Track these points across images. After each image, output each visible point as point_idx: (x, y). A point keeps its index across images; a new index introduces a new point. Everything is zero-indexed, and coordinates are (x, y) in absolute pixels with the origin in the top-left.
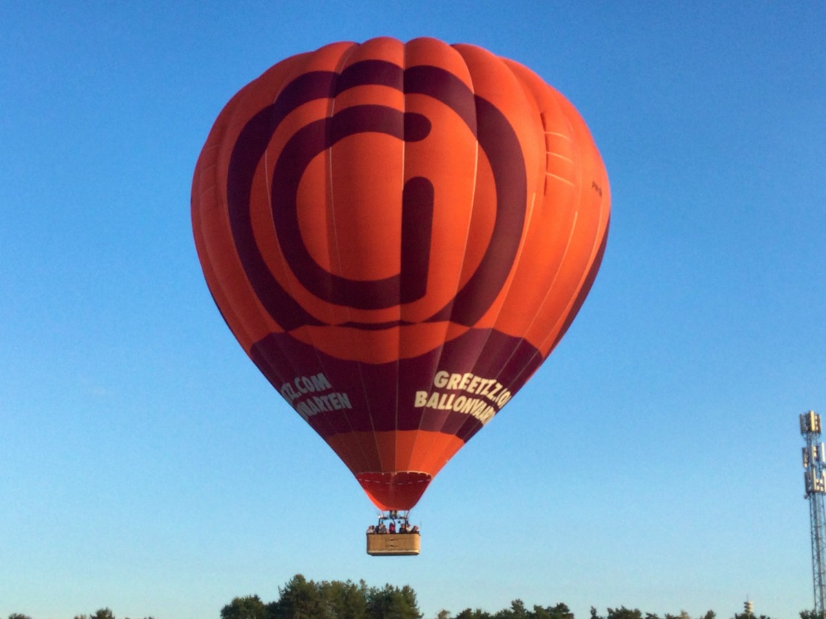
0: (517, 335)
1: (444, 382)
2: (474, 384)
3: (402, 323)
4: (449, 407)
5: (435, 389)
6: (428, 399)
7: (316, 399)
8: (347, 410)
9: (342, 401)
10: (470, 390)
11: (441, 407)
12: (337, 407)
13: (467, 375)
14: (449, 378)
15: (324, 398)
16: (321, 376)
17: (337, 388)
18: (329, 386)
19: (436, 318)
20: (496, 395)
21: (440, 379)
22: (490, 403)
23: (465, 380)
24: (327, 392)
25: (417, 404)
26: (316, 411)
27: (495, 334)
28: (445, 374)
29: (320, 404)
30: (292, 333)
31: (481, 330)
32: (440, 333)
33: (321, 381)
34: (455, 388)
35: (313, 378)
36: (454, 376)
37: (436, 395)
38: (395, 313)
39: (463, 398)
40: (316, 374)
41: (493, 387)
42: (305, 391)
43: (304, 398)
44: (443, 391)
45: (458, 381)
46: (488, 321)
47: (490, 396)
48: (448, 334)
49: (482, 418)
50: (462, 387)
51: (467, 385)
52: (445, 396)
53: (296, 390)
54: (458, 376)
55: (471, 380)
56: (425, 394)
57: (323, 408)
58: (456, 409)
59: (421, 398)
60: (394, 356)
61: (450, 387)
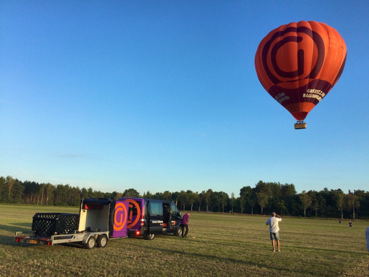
0: (325, 80)
1: (309, 91)
2: (316, 91)
3: (299, 80)
4: (310, 97)
5: (307, 93)
6: (306, 95)
7: (282, 98)
8: (289, 99)
9: (288, 98)
10: (315, 93)
11: (309, 97)
12: (287, 99)
13: (314, 90)
14: (310, 91)
15: (284, 98)
16: (283, 93)
17: (286, 95)
18: (285, 95)
19: (306, 78)
20: (321, 94)
21: (308, 91)
22: (320, 96)
23: (314, 91)
24: (284, 96)
25: (304, 97)
26: (282, 100)
27: (320, 80)
28: (309, 90)
29: (283, 99)
30: (277, 85)
31: (316, 80)
32: (307, 81)
33: (283, 94)
34: (311, 92)
35: (281, 94)
36: (311, 90)
37: (307, 94)
38: (297, 78)
39: (314, 95)
40: (282, 93)
41: (320, 92)
42: (280, 97)
43: (280, 98)
44: (309, 93)
45: (312, 91)
46: (318, 77)
47: (320, 94)
48: (309, 81)
49: (319, 99)
50: (313, 92)
51: (314, 92)
52: (309, 94)
53: (278, 97)
54: (312, 90)
55: (315, 91)
56: (305, 94)
57: (284, 100)
58: (312, 97)
59: (304, 95)
60: (298, 87)
61: (310, 92)
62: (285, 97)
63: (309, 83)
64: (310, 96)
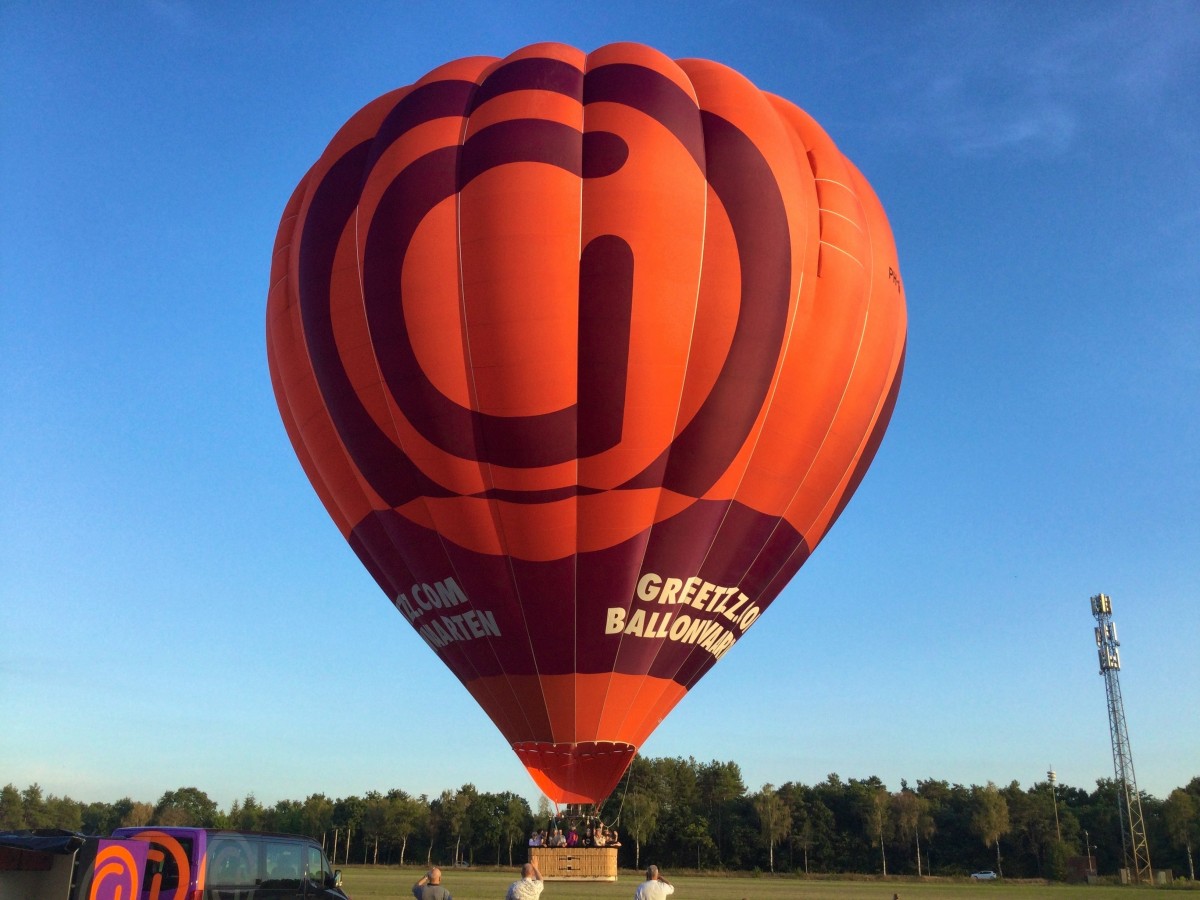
0: (773, 513)
1: (654, 591)
2: (703, 595)
3: (581, 491)
4: (662, 633)
5: (637, 604)
6: (627, 621)
7: (445, 619)
8: (493, 638)
9: (487, 624)
10: (698, 605)
11: (650, 634)
12: (479, 634)
13: (691, 580)
14: (662, 586)
15: (457, 619)
17: (476, 602)
18: (464, 599)
20: (738, 612)
21: (646, 587)
22: (728, 625)
23: (688, 589)
24: (461, 609)
25: (609, 630)
26: (446, 639)
27: (737, 508)
28: (657, 579)
29: (452, 629)
30: (402, 510)
31: (712, 503)
33: (451, 590)
34: (672, 601)
35: (438, 585)
37: (640, 614)
38: (568, 473)
39: (686, 619)
40: (441, 579)
41: (734, 599)
43: (430, 617)
44: (651, 607)
46: (726, 488)
47: (729, 615)
49: (715, 650)
50: (684, 599)
51: (693, 597)
54: (678, 582)
56: (622, 612)
59: (615, 620)
60: (568, 548)
61: (662, 601)
62: (469, 615)
63: (659, 530)
64: (656, 628)
